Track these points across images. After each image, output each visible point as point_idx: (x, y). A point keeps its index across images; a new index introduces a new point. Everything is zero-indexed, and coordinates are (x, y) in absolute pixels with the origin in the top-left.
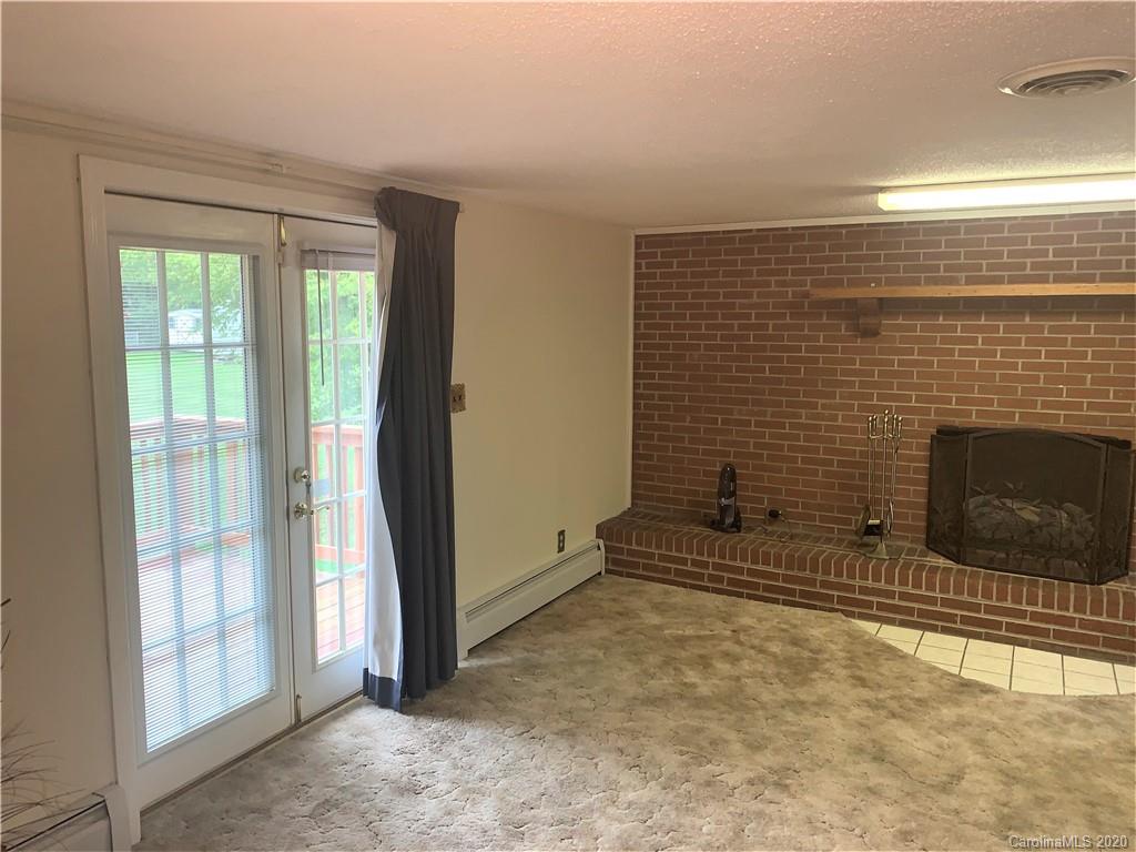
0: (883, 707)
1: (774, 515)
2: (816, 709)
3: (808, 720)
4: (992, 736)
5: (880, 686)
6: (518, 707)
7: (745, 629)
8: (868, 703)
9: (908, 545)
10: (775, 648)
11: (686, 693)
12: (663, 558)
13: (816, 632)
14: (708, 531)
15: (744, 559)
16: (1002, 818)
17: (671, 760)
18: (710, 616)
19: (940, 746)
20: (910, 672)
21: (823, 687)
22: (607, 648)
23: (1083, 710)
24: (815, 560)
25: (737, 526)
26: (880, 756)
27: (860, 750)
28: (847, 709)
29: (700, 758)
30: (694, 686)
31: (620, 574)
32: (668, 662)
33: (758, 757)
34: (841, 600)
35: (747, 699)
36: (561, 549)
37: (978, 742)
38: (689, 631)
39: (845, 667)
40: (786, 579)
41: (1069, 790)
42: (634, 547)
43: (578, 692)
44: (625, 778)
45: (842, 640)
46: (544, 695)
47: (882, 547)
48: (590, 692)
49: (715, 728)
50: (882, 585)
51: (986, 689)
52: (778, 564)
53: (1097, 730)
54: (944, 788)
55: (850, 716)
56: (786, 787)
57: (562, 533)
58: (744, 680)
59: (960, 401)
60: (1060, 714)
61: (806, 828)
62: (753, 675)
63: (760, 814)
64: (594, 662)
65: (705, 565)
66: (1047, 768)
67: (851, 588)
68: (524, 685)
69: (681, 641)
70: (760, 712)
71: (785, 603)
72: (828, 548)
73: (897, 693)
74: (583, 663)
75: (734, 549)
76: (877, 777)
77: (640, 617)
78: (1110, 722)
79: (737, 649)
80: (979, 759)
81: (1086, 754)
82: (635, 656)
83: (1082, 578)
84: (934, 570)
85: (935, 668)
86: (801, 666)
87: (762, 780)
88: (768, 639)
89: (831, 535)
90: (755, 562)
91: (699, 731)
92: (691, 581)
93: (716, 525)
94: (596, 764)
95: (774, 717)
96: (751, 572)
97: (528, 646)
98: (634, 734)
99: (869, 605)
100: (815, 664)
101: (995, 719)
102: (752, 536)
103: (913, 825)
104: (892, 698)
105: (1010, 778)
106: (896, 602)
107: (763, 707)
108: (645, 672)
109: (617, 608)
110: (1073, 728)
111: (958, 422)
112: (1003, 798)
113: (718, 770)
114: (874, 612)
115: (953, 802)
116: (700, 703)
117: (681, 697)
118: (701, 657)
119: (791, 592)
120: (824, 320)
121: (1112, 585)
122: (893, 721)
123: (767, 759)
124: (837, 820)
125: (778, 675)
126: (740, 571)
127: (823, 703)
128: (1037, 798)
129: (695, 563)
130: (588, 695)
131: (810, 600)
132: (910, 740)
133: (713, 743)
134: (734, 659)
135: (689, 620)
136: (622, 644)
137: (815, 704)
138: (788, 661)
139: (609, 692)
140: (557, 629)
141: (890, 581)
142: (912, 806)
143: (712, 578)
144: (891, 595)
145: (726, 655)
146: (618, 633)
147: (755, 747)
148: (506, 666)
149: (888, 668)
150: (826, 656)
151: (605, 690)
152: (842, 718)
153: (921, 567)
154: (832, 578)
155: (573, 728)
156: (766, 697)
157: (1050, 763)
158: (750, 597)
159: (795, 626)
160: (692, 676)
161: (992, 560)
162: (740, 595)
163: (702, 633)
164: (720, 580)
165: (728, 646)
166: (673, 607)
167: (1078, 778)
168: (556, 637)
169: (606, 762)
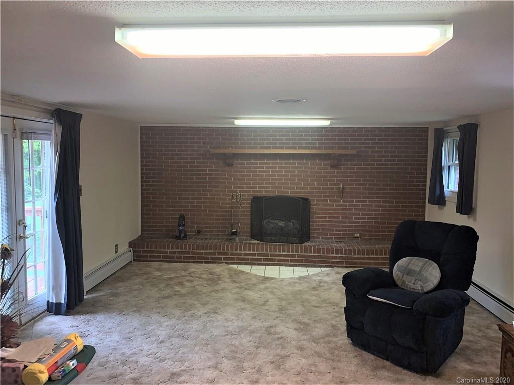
0: (243, 288)
1: (199, 232)
2: (222, 291)
3: (220, 295)
4: (275, 290)
5: (240, 282)
6: (115, 306)
7: (193, 272)
8: (238, 287)
9: (245, 238)
10: (204, 276)
11: (176, 293)
12: (157, 252)
13: (218, 270)
14: (174, 240)
15: (190, 249)
16: (280, 309)
17: (177, 312)
18: (179, 270)
19: (261, 295)
20: (249, 277)
21: (222, 285)
22: (143, 285)
23: (299, 280)
24: (215, 246)
25: (185, 237)
26: (244, 300)
27: (237, 300)
28: (232, 290)
29: (187, 310)
30: (179, 291)
31: (140, 261)
32: (167, 286)
33: (206, 307)
34: (225, 259)
35: (198, 292)
36: (116, 252)
37: (272, 293)
38: (172, 276)
39: (229, 278)
40: (205, 254)
41: (297, 300)
42: (145, 249)
43: (137, 299)
44: (163, 320)
45: (226, 271)
46: (123, 302)
47: (237, 239)
48: (141, 298)
49: (190, 302)
50: (238, 251)
51: (272, 279)
52: (202, 249)
53: (303, 285)
54: (263, 305)
55: (233, 292)
56: (217, 313)
57: (116, 245)
58: (196, 287)
59: (259, 188)
60: (293, 282)
61: (225, 321)
62: (198, 285)
63: (210, 321)
64: (139, 289)
65: (175, 253)
66: (291, 296)
67: (228, 254)
68: (114, 300)
69: (170, 279)
70: (204, 295)
71: (205, 263)
72: (219, 241)
73: (246, 283)
74: (135, 290)
75: (185, 245)
76: (243, 305)
77: (152, 274)
78: (307, 282)
79: (191, 278)
80: (272, 296)
81: (300, 291)
82: (154, 285)
83: (297, 242)
84: (254, 244)
85: (257, 275)
86: (215, 280)
87: (209, 312)
88: (202, 274)
89: (219, 237)
90: (193, 249)
91: (184, 303)
92: (170, 259)
93: (178, 238)
94: (151, 318)
95: (209, 295)
96: (192, 253)
97: (111, 288)
98: (162, 308)
99: (234, 259)
100: (219, 279)
101: (276, 286)
102: (191, 240)
103: (256, 315)
104: (245, 285)
105: (281, 299)
106: (243, 257)
107: (204, 293)
108: (160, 290)
109: (143, 272)
110: (297, 285)
111: (259, 194)
112: (280, 304)
113: (194, 312)
114: (236, 261)
115: (266, 308)
116: (182, 295)
117: (175, 295)
118: (179, 282)
119: (207, 258)
120: (215, 160)
121: (305, 243)
122: (247, 291)
123: (209, 307)
124: (234, 318)
125: (207, 284)
126: (188, 253)
127: (224, 289)
128: (289, 303)
129: (170, 252)
130: (141, 299)
131: (215, 260)
132: (252, 294)
133: (190, 305)
134: (191, 281)
135: (171, 272)
136: (148, 283)
137: (221, 290)
138: (210, 279)
139: (148, 297)
140: (120, 281)
141: (241, 250)
142: (255, 311)
143: (177, 257)
144: (241, 254)
145: (188, 281)
146: (145, 279)
147: (204, 304)
148: (103, 295)
149: (242, 277)
150: (222, 276)
151: (147, 297)
152: (231, 292)
153: (250, 244)
154: (221, 251)
155: (138, 309)
156: (204, 290)
157: (291, 294)
158: (192, 262)
159: (210, 269)
160: (178, 288)
161: (271, 239)
162: (188, 262)
163: (177, 275)
164: (181, 257)
165: (188, 278)
166: (164, 269)
167: (299, 296)
168: (120, 284)
169: (155, 317)
